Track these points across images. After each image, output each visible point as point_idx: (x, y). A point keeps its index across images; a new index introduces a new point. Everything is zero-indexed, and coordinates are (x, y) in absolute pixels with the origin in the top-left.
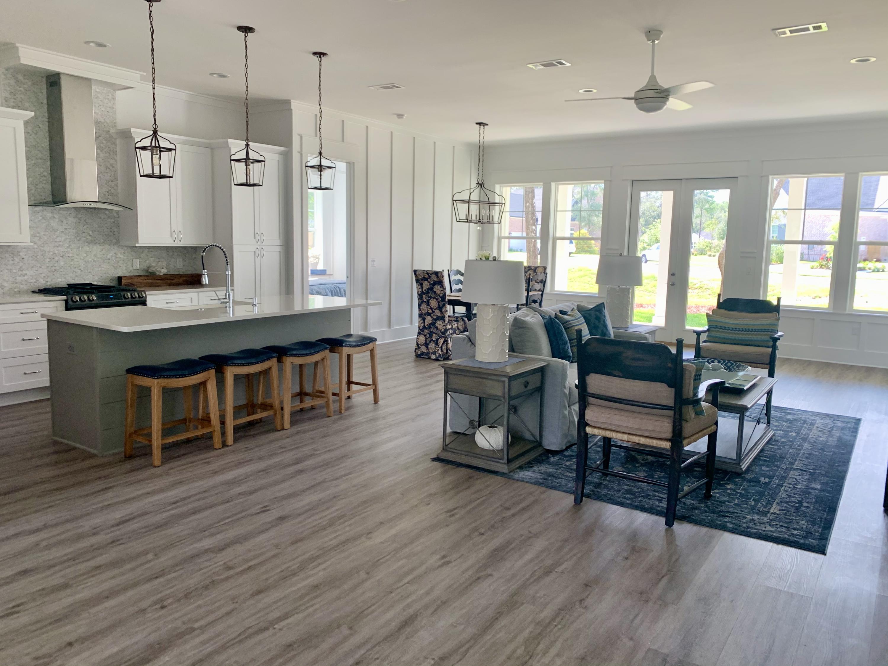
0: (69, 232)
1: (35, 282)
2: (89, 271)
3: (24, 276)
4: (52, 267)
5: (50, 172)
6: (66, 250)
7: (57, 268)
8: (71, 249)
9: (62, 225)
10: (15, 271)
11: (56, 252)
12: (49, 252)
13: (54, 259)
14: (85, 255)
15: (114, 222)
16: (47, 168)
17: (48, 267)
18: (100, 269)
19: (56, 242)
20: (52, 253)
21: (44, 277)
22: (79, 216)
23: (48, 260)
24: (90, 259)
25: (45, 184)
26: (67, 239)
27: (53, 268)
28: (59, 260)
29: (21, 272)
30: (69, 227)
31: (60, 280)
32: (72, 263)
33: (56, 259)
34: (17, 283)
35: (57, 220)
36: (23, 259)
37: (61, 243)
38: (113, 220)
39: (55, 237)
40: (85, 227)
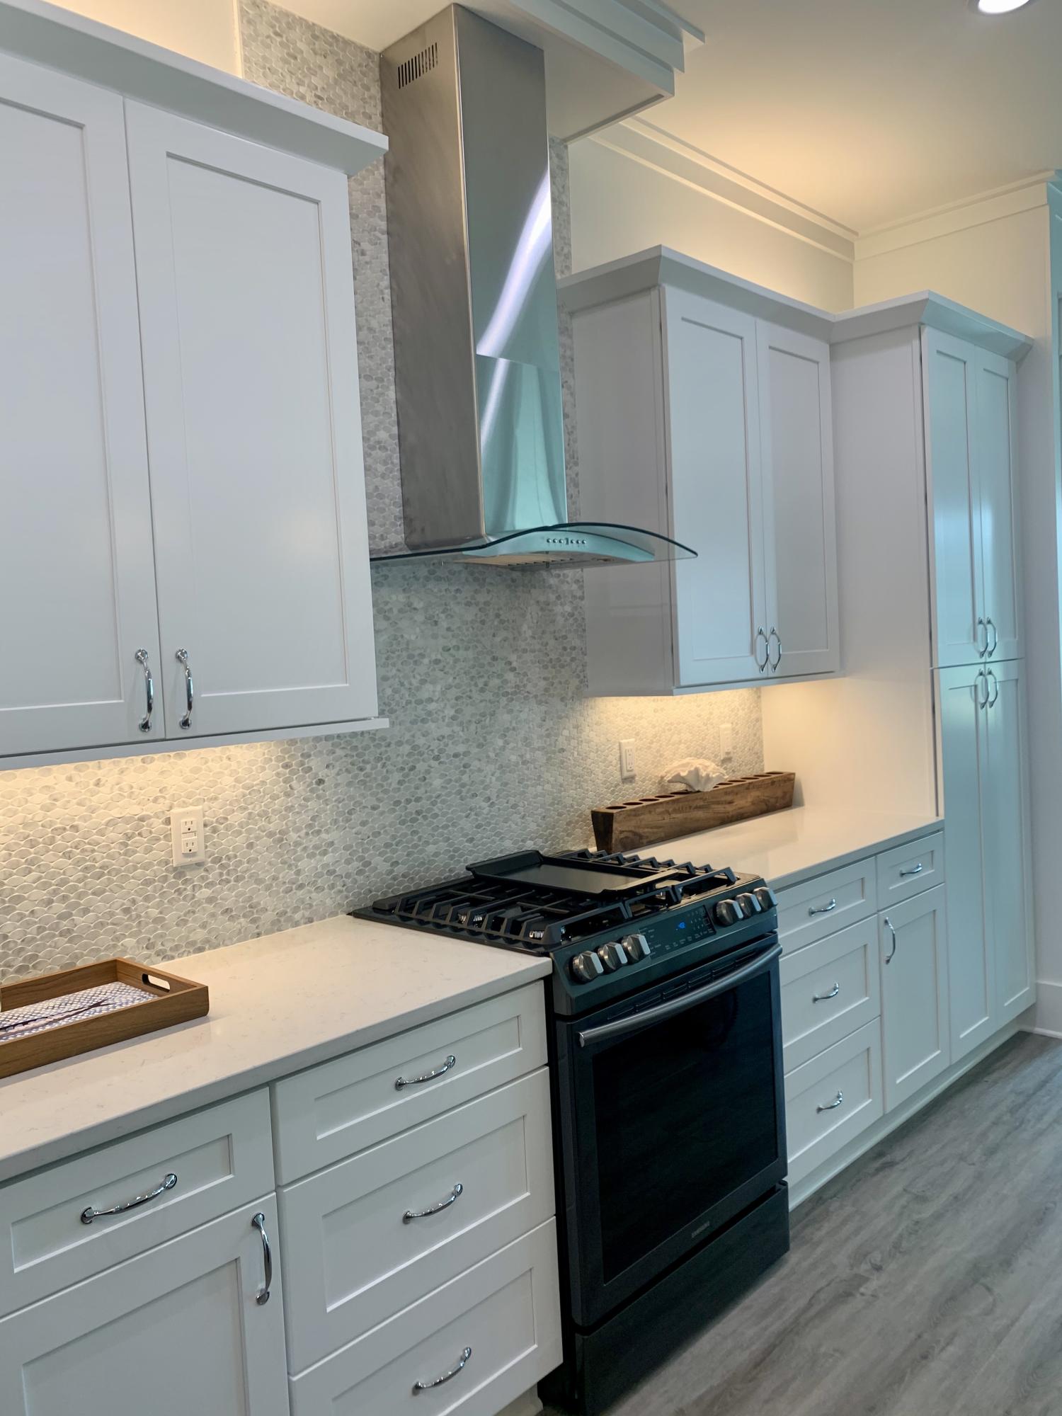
0: (456, 661)
1: (360, 872)
2: (512, 801)
3: (325, 853)
4: (408, 801)
5: (395, 430)
6: (446, 731)
7: (425, 804)
8: (461, 724)
9: (435, 636)
10: (293, 836)
11: (421, 741)
12: (400, 743)
13: (413, 768)
14: (500, 743)
15: (572, 615)
16: (389, 414)
17: (397, 803)
18: (539, 788)
19: (419, 702)
20: (406, 749)
21: (387, 845)
22: (482, 598)
23: (397, 776)
24: (514, 758)
25: (383, 476)
26: (449, 687)
27: (412, 807)
28: (428, 772)
29: (315, 840)
30: (454, 642)
31: (431, 849)
32: (465, 778)
33: (421, 767)
34: (301, 887)
35: (420, 617)
36: (320, 782)
37: (432, 706)
38: (568, 608)
39: (415, 682)
40: (498, 639)
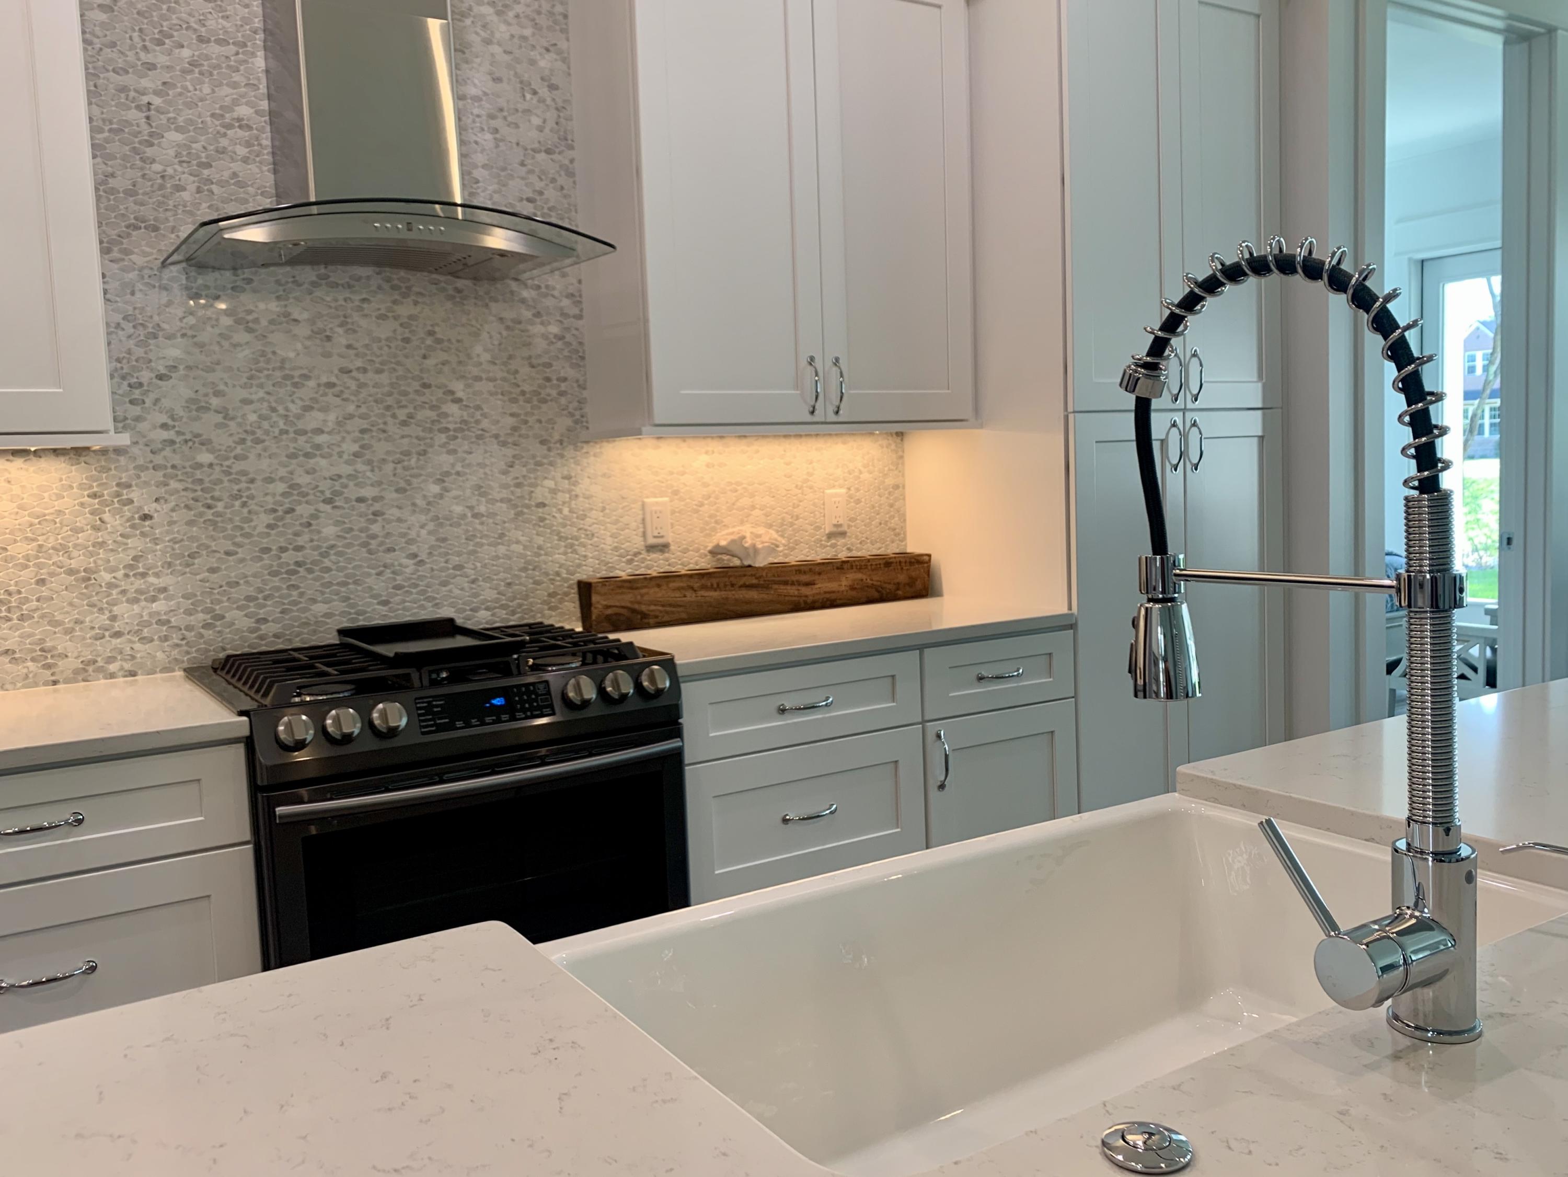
0: (362, 385)
1: (207, 626)
2: (455, 560)
3: (154, 599)
4: (283, 550)
5: (264, 105)
6: (346, 470)
7: (310, 554)
8: (369, 462)
9: (327, 355)
10: (107, 577)
11: (303, 479)
12: (269, 480)
13: (291, 511)
14: (435, 489)
15: (561, 338)
16: (255, 87)
17: (267, 550)
18: (502, 549)
19: (303, 432)
20: (281, 487)
21: (249, 598)
22: (405, 310)
23: (266, 519)
24: (458, 509)
25: (245, 160)
26: (351, 417)
27: (289, 557)
28: (315, 516)
29: (139, 583)
30: (359, 363)
31: (320, 608)
32: (375, 528)
33: (303, 510)
34: (118, 634)
35: (303, 331)
36: (146, 517)
37: (320, 439)
38: (554, 329)
39: (295, 409)
40: (430, 362)
